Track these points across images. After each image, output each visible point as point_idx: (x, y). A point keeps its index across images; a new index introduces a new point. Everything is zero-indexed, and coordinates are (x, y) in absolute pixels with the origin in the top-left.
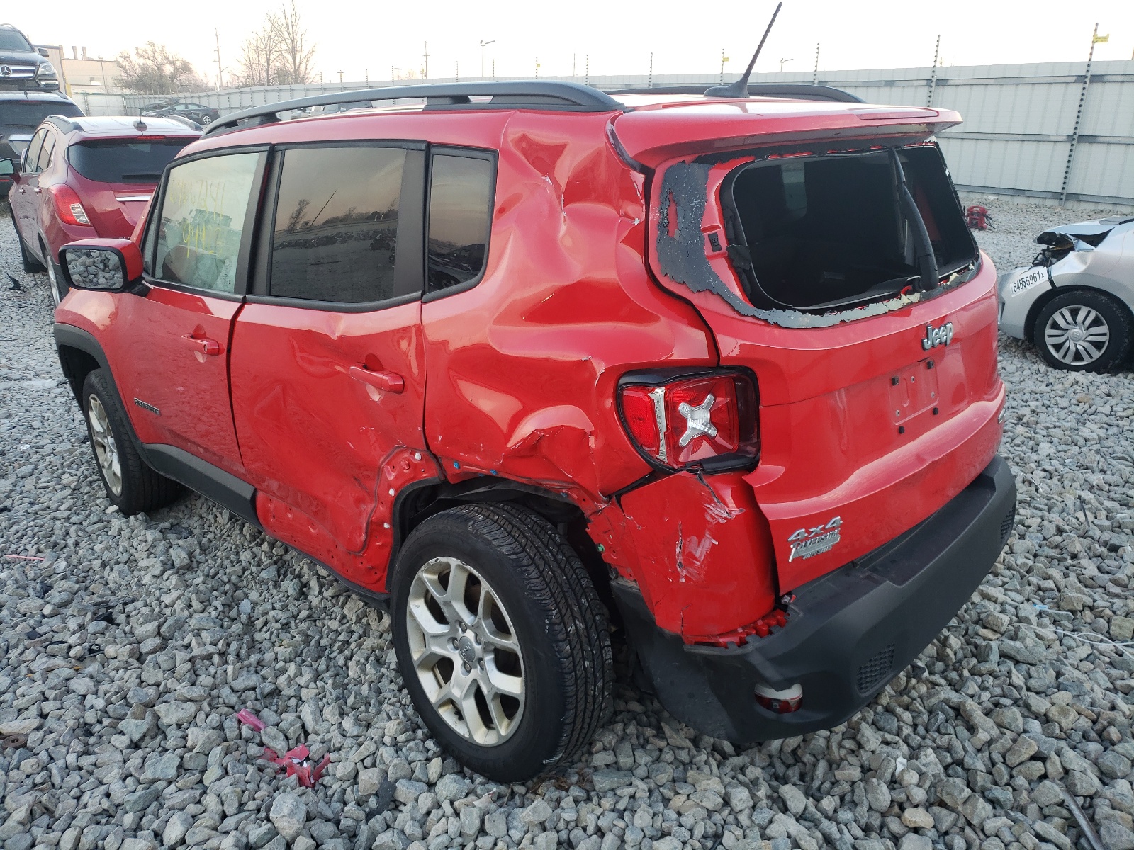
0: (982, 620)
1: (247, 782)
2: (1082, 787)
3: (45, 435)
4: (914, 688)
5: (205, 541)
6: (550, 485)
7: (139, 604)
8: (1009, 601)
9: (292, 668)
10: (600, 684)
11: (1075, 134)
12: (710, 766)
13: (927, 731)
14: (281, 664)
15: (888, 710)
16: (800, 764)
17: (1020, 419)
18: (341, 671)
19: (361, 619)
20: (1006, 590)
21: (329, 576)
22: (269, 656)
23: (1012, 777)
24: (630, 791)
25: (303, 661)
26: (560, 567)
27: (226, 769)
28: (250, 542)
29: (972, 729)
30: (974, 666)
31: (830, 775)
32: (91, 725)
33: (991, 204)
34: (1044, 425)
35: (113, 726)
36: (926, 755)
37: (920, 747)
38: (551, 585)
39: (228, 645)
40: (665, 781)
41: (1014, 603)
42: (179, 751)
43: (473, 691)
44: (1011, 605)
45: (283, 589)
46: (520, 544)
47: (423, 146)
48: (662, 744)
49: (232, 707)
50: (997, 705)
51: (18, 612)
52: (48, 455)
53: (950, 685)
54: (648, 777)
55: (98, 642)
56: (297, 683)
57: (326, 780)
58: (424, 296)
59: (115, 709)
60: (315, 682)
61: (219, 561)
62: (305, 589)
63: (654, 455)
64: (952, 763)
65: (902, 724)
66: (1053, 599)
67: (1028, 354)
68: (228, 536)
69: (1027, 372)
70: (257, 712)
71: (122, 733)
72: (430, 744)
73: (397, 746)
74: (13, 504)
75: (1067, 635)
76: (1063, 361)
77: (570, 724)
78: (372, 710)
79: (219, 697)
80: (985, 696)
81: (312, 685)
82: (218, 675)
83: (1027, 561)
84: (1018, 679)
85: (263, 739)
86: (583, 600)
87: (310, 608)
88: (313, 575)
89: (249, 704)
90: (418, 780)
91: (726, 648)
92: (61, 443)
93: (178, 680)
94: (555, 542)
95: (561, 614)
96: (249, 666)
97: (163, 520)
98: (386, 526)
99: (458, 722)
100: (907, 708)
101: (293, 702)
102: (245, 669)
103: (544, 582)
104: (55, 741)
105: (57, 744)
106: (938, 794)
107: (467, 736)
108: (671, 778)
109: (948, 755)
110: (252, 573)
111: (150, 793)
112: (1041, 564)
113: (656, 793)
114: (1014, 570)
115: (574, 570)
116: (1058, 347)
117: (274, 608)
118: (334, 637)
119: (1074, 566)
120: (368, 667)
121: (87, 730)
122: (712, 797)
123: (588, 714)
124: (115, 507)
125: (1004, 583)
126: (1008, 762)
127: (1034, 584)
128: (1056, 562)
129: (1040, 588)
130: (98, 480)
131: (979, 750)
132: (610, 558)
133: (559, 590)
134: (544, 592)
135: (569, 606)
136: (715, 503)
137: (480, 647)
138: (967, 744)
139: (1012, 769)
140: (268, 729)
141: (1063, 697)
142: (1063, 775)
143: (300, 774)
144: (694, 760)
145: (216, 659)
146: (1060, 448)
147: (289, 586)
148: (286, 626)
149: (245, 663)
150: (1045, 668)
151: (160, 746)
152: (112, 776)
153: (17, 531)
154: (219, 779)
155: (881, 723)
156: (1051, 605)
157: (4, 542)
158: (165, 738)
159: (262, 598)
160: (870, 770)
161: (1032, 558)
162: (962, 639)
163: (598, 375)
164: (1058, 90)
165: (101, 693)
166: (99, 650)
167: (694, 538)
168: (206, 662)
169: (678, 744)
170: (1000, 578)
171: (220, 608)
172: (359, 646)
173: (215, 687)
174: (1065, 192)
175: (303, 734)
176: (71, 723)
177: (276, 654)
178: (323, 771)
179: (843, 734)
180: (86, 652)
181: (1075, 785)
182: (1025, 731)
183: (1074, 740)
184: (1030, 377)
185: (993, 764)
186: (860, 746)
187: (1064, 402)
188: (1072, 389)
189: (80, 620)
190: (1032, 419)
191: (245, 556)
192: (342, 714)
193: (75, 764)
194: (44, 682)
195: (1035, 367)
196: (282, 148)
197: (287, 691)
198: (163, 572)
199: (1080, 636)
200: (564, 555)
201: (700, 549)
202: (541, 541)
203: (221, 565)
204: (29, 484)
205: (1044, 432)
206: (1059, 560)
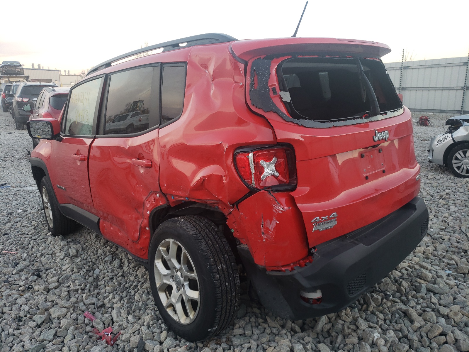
0: (419, 276)
1: (83, 342)
2: (464, 347)
3: (29, 207)
4: (385, 303)
5: (84, 246)
6: (210, 202)
7: (52, 270)
8: (433, 269)
9: (111, 295)
10: (234, 294)
11: (465, 86)
12: (287, 336)
13: (391, 322)
14: (107, 294)
15: (373, 313)
16: (331, 337)
17: (441, 197)
18: (132, 297)
19: (144, 276)
20: (432, 265)
21: (133, 259)
22: (103, 291)
23: (431, 343)
24: (249, 345)
25: (117, 293)
26: (216, 240)
27: (74, 336)
28: (103, 246)
29: (412, 321)
30: (414, 294)
31: (343, 341)
32: (22, 317)
33: (431, 116)
34: (453, 199)
35: (31, 318)
36: (390, 333)
37: (387, 330)
38: (211, 248)
39: (86, 286)
40: (265, 341)
41: (436, 270)
42: (56, 328)
43: (180, 299)
44: (434, 271)
45: (113, 264)
46: (198, 230)
47: (160, 64)
48: (266, 326)
49: (83, 311)
50: (424, 311)
51: (3, 273)
52: (28, 214)
53: (402, 303)
54: (258, 340)
55: (32, 284)
56: (112, 302)
57: (118, 342)
58: (160, 126)
59: (32, 311)
60: (120, 302)
61: (89, 254)
62: (122, 264)
63: (250, 183)
64: (403, 337)
65: (379, 319)
66: (454, 268)
67: (446, 172)
68: (94, 244)
69: (445, 179)
70: (94, 313)
71: (34, 321)
72: (163, 325)
73: (149, 326)
74: (10, 232)
75: (461, 284)
76: (461, 174)
77: (219, 312)
78: (142, 312)
79: (78, 307)
80: (419, 307)
81: (119, 302)
82: (79, 298)
83: (443, 253)
84: (435, 300)
85: (94, 324)
86: (226, 255)
87: (123, 272)
88: (126, 259)
89: (90, 310)
90: (156, 341)
91: (285, 272)
92: (34, 209)
93: (61, 300)
94: (214, 231)
95: (215, 261)
96: (94, 294)
97: (69, 238)
98: (147, 229)
99: (175, 314)
100: (381, 312)
101: (110, 309)
102: (92, 296)
103: (208, 247)
104: (6, 323)
105: (6, 324)
106: (394, 349)
107: (178, 320)
108: (268, 340)
109: (400, 333)
110: (101, 258)
111: (41, 345)
112: (449, 254)
113: (260, 346)
114: (436, 257)
115: (222, 242)
116: (459, 168)
117: (108, 272)
118: (131, 284)
119: (465, 255)
120: (144, 295)
121: (19, 319)
122: (285, 348)
123: (228, 308)
124: (51, 233)
125: (432, 262)
126: (429, 337)
127: (445, 262)
128: (456, 253)
129: (448, 264)
130: (46, 223)
131: (415, 331)
132: (236, 235)
133: (215, 250)
134: (207, 251)
135: (219, 258)
136: (276, 204)
137: (183, 279)
138: (409, 328)
139: (431, 340)
140: (96, 320)
141: (456, 308)
142: (455, 342)
143: (107, 339)
144: (280, 333)
145: (80, 291)
146: (460, 208)
147: (116, 263)
148: (112, 279)
149: (92, 293)
150: (448, 295)
151: (49, 327)
152: (26, 339)
153: (9, 242)
154: (71, 340)
155: (369, 319)
156: (454, 271)
157: (3, 246)
158: (52, 323)
159: (104, 268)
160: (362, 339)
161: (445, 252)
162: (409, 283)
163: (225, 149)
164: (456, 69)
165: (28, 304)
166: (32, 288)
167: (269, 221)
168: (75, 293)
169: (273, 326)
170: (430, 260)
171: (85, 271)
172: (141, 287)
173: (77, 302)
174: (463, 110)
175: (111, 323)
176: (13, 316)
177: (106, 290)
178: (118, 338)
179: (350, 323)
180: (27, 288)
181: (460, 346)
182: (437, 323)
183: (461, 327)
184: (446, 181)
185: (422, 337)
186: (358, 328)
187: (462, 190)
188: (466, 185)
189: (26, 276)
190: (447, 196)
191: (100, 252)
192: (129, 314)
193: (12, 333)
194: (6, 300)
195: (449, 177)
196: (110, 74)
197: (108, 305)
198: (64, 257)
199: (467, 284)
200: (218, 236)
201: (271, 225)
202: (208, 229)
203: (90, 255)
204: (18, 225)
205: (452, 202)
206: (458, 253)
